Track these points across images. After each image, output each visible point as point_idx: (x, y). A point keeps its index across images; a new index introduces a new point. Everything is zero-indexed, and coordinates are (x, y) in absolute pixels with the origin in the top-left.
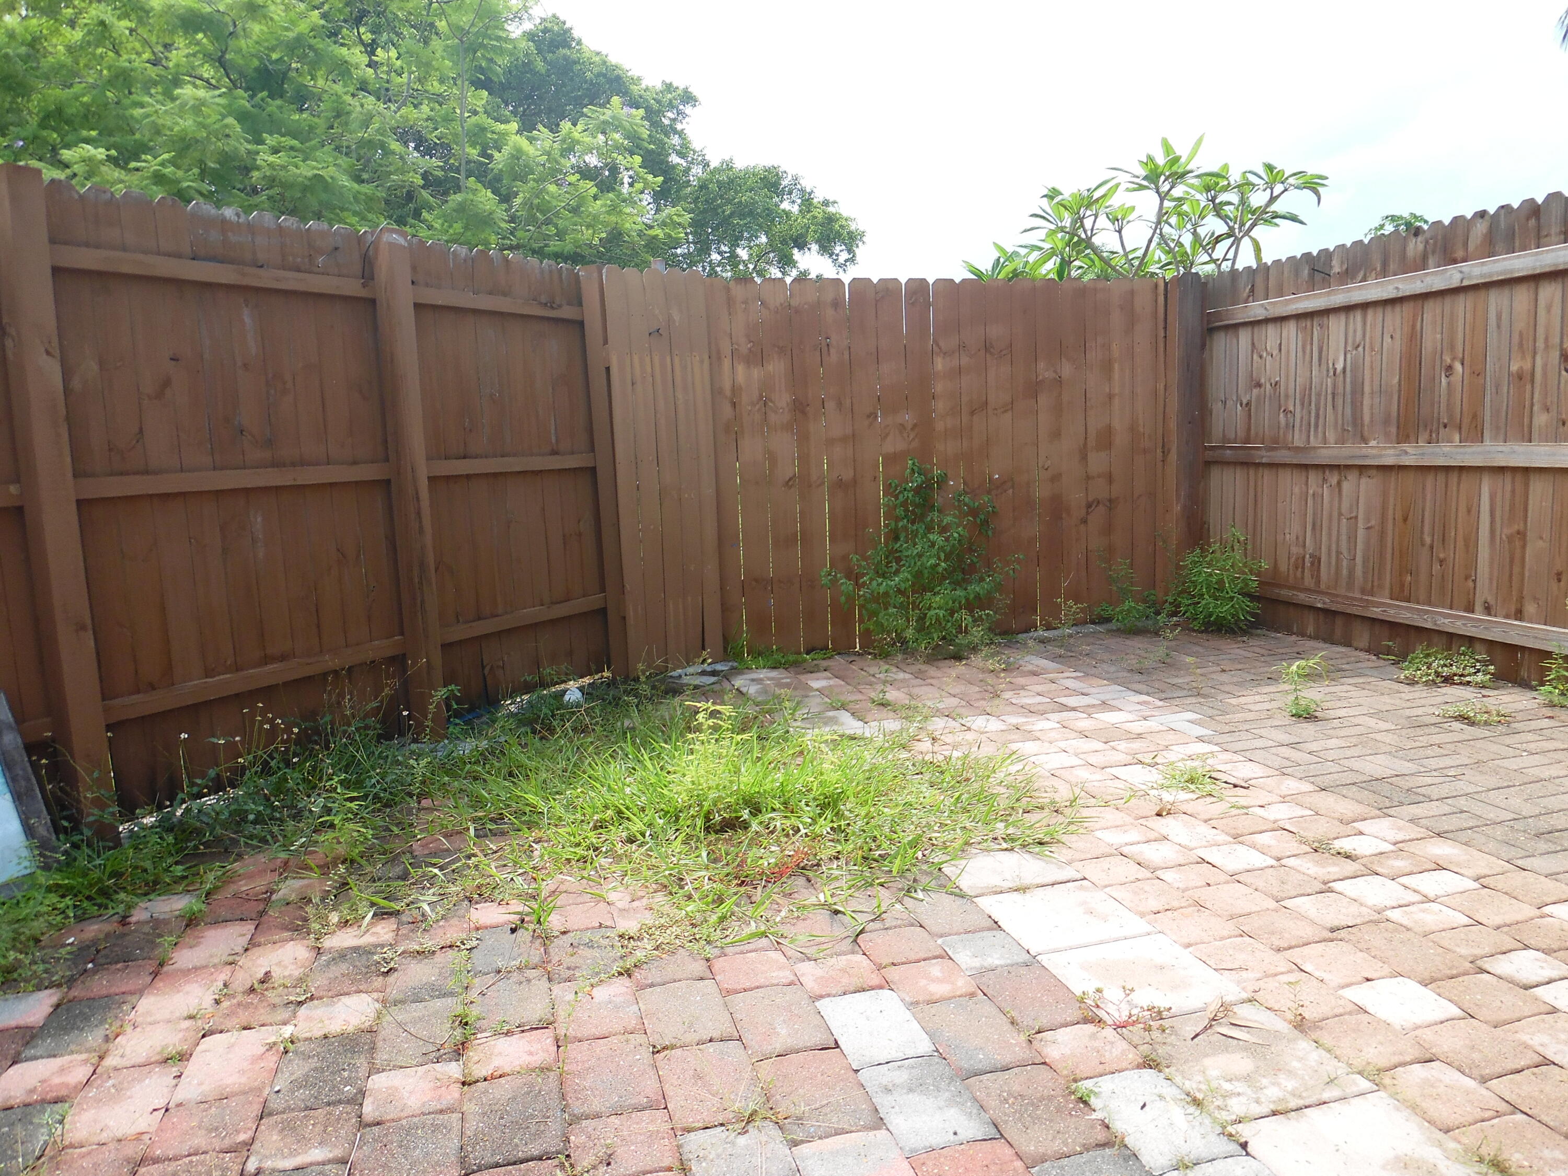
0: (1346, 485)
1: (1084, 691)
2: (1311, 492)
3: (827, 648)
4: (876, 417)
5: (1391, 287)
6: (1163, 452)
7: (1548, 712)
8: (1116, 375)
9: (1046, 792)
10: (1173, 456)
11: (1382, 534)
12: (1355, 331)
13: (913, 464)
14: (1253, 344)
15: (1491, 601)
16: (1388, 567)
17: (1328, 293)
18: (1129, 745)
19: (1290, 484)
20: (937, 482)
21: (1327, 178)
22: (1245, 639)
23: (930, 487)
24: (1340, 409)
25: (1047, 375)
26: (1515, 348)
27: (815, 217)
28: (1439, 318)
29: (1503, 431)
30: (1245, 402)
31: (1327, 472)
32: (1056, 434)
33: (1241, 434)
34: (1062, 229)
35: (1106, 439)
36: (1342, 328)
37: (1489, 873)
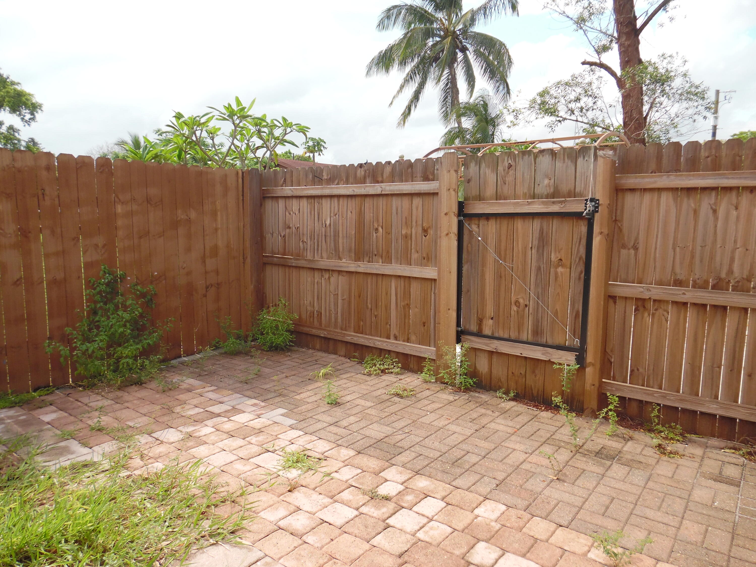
0: (332, 279)
1: (221, 400)
2: (316, 281)
3: (49, 386)
4: (79, 239)
5: (351, 190)
6: (244, 258)
7: (425, 386)
8: (219, 218)
9: (223, 486)
10: (249, 260)
11: (350, 302)
12: (334, 208)
13: (105, 268)
14: (286, 207)
15: (398, 335)
16: (353, 317)
17: (322, 188)
18: (257, 439)
19: (306, 277)
20: (120, 278)
21: (310, 129)
22: (289, 354)
23: (116, 281)
24: (329, 243)
25: (182, 217)
26: (404, 224)
27: (8, 92)
28: (371, 207)
29: (400, 260)
30: (282, 235)
31: (323, 272)
32: (188, 250)
33: (281, 250)
34: (183, 135)
35: (215, 251)
36: (329, 205)
37: (446, 494)
